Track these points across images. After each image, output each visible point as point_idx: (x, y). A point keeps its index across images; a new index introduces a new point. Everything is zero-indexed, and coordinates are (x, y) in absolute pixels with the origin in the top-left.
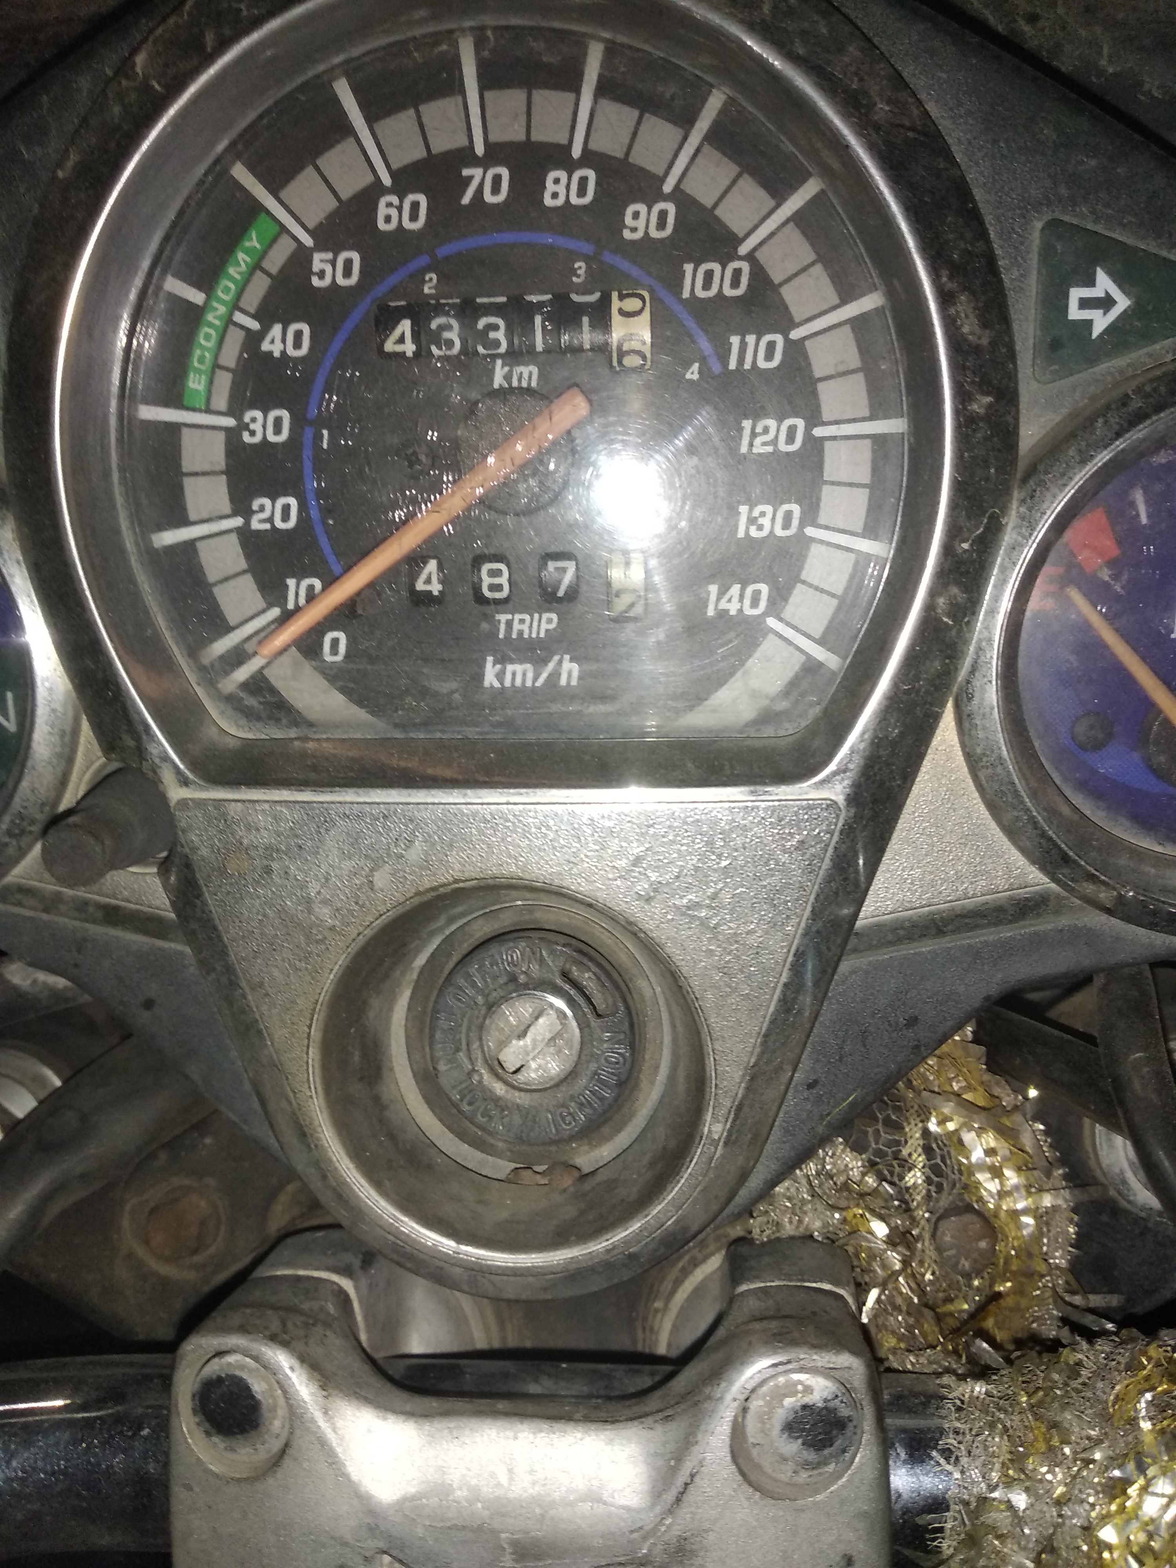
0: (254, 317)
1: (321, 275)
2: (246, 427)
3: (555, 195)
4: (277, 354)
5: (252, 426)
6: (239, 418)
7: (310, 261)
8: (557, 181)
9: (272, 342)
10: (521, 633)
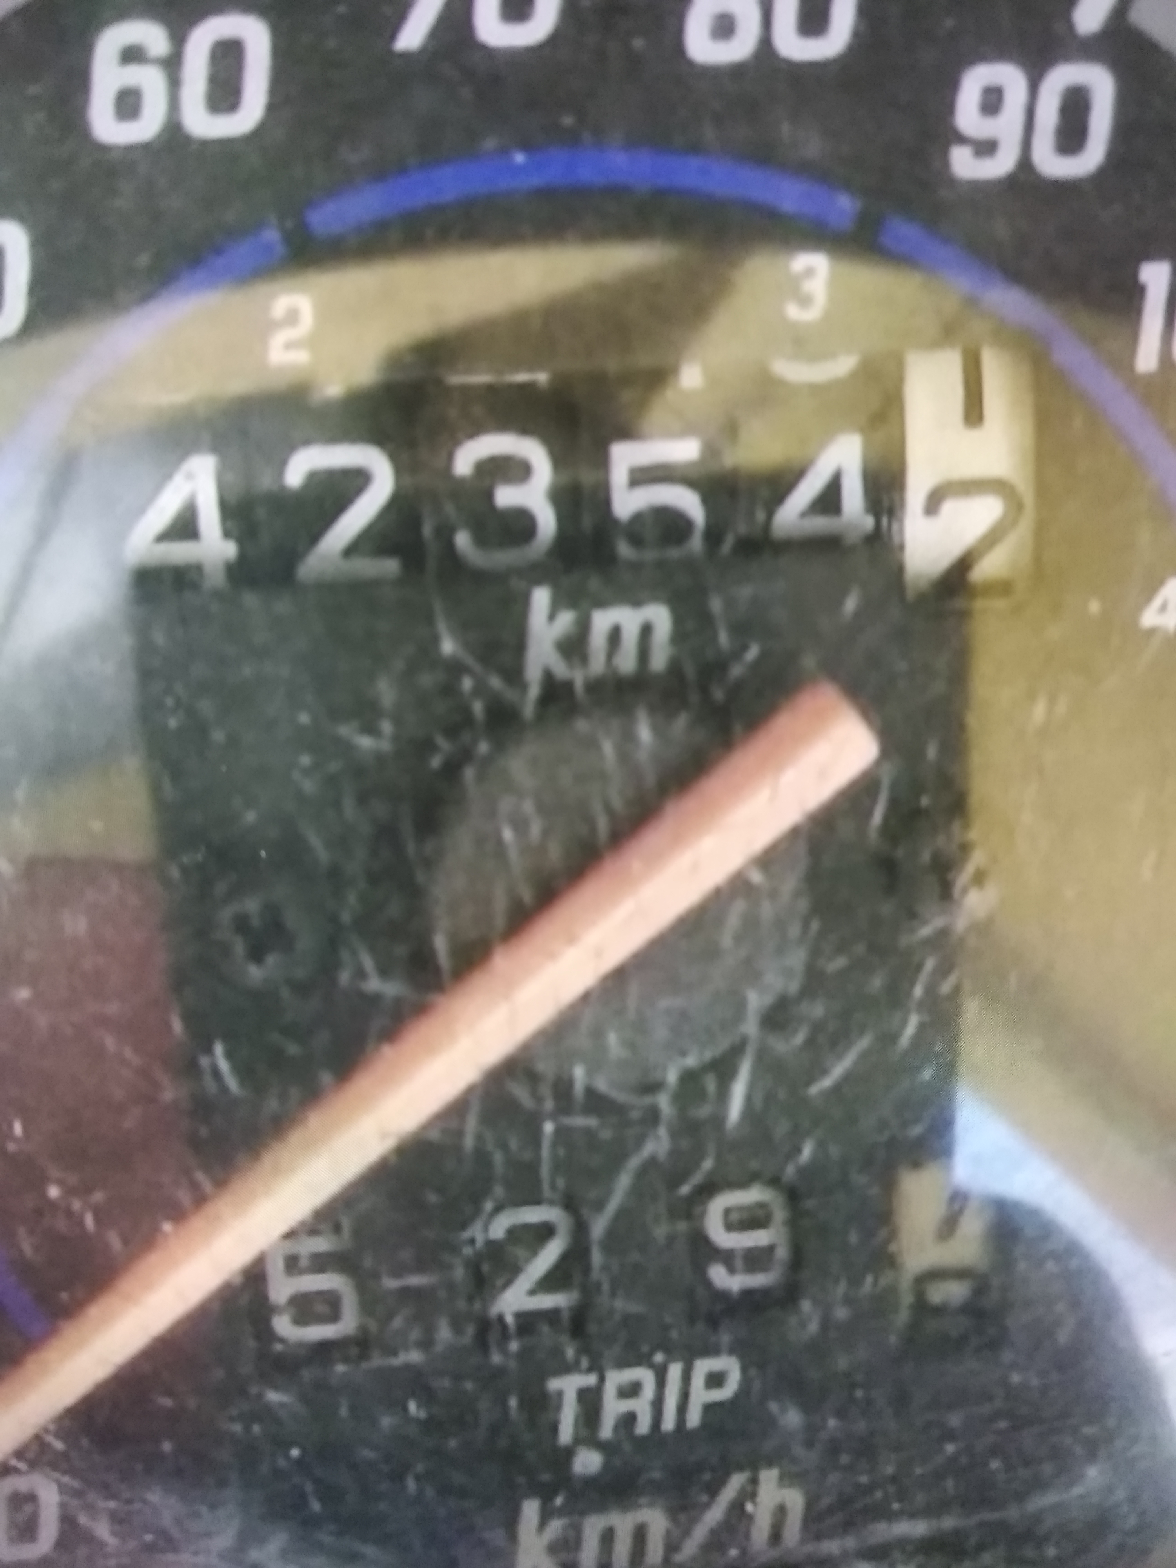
3: (723, 27)
10: (630, 1419)
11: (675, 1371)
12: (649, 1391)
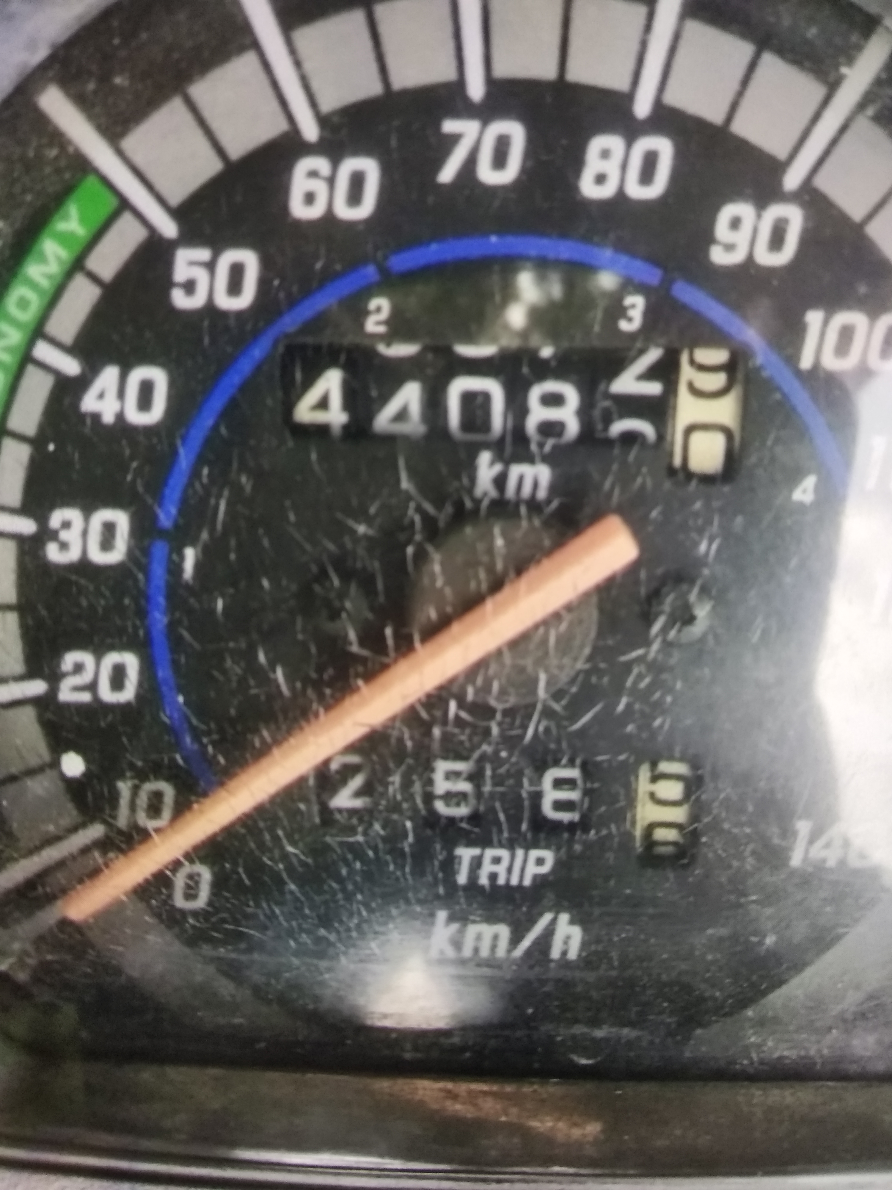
0: (72, 350)
1: (190, 287)
2: (54, 535)
3: (601, 179)
4: (108, 418)
5: (64, 535)
6: (42, 520)
7: (168, 265)
8: (605, 154)
9: (101, 396)
10: (493, 877)
11: (520, 853)
12: (505, 863)
